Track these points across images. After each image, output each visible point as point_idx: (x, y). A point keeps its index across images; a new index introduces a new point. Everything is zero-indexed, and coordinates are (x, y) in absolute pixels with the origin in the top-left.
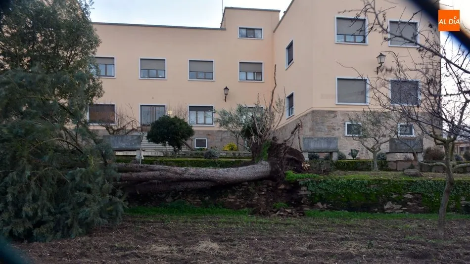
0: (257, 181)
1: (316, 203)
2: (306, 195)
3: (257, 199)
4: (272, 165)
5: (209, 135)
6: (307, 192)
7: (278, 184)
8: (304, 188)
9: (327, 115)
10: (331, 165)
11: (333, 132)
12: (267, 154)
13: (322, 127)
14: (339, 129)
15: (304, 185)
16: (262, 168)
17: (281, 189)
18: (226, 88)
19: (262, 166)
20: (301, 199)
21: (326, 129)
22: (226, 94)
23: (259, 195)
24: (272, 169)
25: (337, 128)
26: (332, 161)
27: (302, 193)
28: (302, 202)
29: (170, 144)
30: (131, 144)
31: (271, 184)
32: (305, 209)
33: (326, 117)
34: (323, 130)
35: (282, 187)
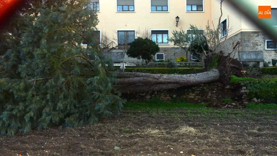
0: (209, 83)
1: (253, 98)
2: (246, 93)
3: (210, 96)
4: (221, 71)
5: (165, 51)
6: (246, 91)
7: (225, 85)
8: (244, 88)
9: (252, 35)
10: (259, 71)
11: (257, 47)
12: (217, 64)
13: (248, 43)
14: (261, 44)
15: (244, 86)
16: (213, 74)
17: (227, 89)
18: (177, 17)
19: (213, 72)
20: (242, 95)
21: (252, 45)
22: (177, 22)
23: (212, 93)
24: (220, 74)
25: (259, 44)
26: (260, 68)
27: (243, 91)
28: (243, 98)
29: (143, 58)
30: (117, 58)
31: (220, 85)
32: (245, 103)
33: (251, 36)
34: (249, 46)
35: (228, 87)
